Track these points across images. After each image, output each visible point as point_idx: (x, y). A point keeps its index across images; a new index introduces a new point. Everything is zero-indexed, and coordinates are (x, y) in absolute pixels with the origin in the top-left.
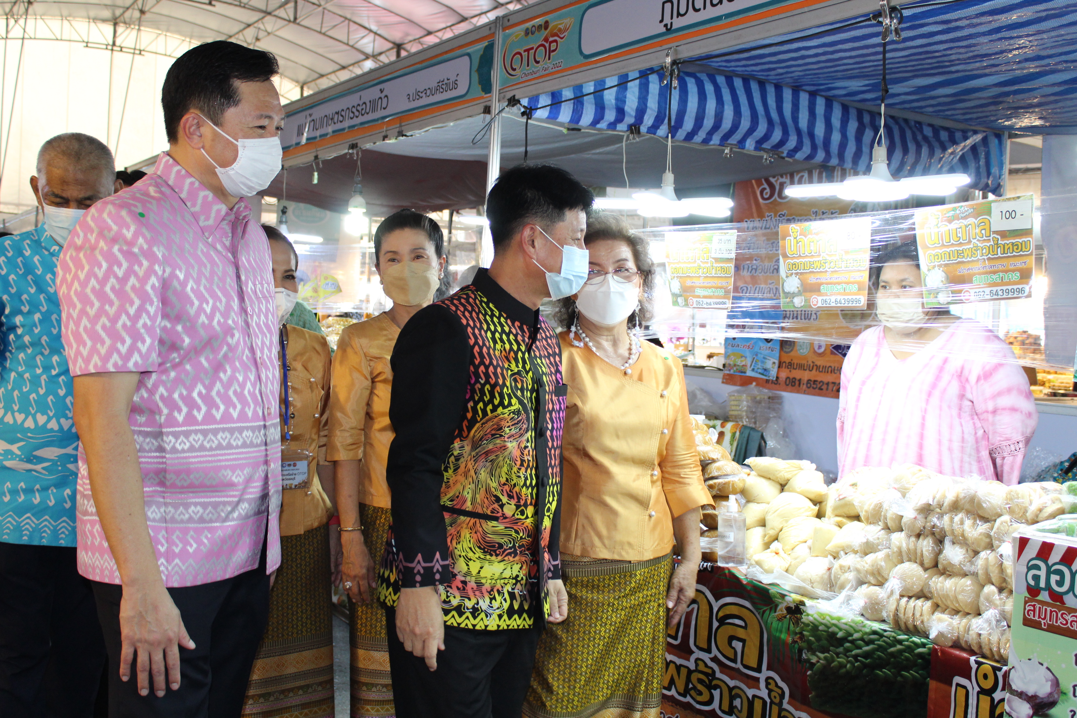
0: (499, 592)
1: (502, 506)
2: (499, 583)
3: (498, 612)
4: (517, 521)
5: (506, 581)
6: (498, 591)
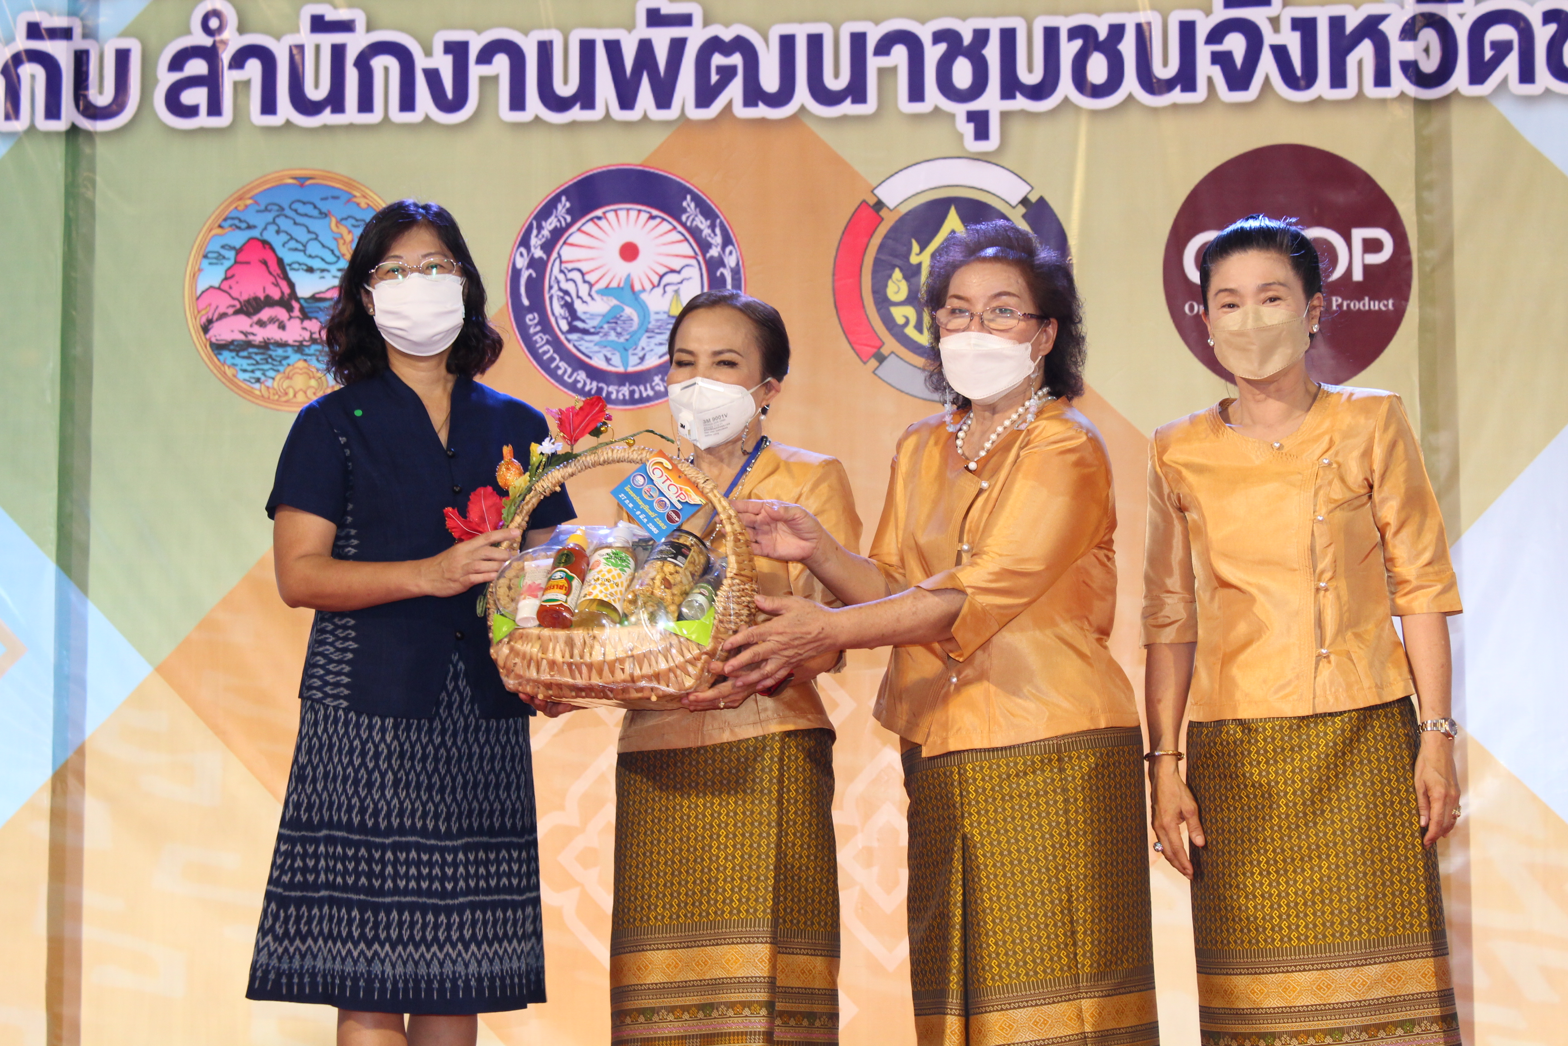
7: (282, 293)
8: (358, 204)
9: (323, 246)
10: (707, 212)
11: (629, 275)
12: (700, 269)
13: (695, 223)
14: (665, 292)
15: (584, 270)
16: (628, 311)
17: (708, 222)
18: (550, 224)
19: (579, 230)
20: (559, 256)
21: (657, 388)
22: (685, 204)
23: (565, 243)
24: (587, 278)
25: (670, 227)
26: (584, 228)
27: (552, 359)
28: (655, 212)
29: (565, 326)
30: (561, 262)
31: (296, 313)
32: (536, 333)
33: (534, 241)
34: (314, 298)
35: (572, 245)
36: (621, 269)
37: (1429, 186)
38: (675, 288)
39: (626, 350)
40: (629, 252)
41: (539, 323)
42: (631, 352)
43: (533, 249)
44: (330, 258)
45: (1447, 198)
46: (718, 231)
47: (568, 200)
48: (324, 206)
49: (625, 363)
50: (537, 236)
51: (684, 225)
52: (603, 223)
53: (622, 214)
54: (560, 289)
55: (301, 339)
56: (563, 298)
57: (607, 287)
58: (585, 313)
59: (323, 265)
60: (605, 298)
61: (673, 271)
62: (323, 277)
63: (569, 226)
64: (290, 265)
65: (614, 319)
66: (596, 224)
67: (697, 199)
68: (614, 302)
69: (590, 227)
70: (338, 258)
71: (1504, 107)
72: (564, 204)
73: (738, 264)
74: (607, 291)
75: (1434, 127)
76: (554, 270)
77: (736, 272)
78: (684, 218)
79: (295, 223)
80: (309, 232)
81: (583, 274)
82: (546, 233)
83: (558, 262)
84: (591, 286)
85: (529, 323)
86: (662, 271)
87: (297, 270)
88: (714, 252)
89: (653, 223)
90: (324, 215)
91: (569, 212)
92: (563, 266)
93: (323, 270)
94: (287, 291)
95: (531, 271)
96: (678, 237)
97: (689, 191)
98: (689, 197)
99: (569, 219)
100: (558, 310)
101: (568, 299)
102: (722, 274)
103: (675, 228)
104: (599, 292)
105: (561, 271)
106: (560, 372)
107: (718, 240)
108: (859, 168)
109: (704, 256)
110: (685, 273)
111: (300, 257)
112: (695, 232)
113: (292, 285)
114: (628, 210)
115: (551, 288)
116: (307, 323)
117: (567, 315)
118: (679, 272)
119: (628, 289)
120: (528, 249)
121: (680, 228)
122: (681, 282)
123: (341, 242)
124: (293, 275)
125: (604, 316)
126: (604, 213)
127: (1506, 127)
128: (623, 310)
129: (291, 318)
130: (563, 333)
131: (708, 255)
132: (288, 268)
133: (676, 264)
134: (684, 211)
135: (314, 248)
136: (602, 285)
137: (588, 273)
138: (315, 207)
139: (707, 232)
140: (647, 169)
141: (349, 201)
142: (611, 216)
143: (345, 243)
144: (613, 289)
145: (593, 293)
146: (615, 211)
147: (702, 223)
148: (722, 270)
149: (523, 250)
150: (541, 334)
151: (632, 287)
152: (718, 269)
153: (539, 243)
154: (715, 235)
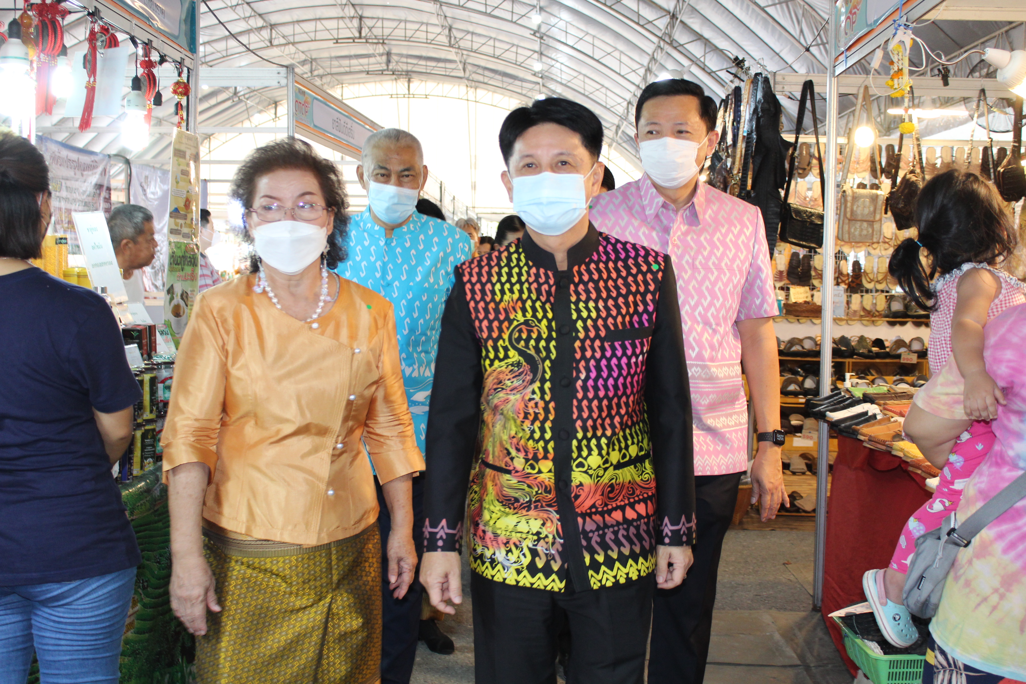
0: (517, 547)
1: (512, 459)
2: (515, 537)
3: (516, 566)
4: (528, 475)
5: (524, 536)
6: (515, 544)
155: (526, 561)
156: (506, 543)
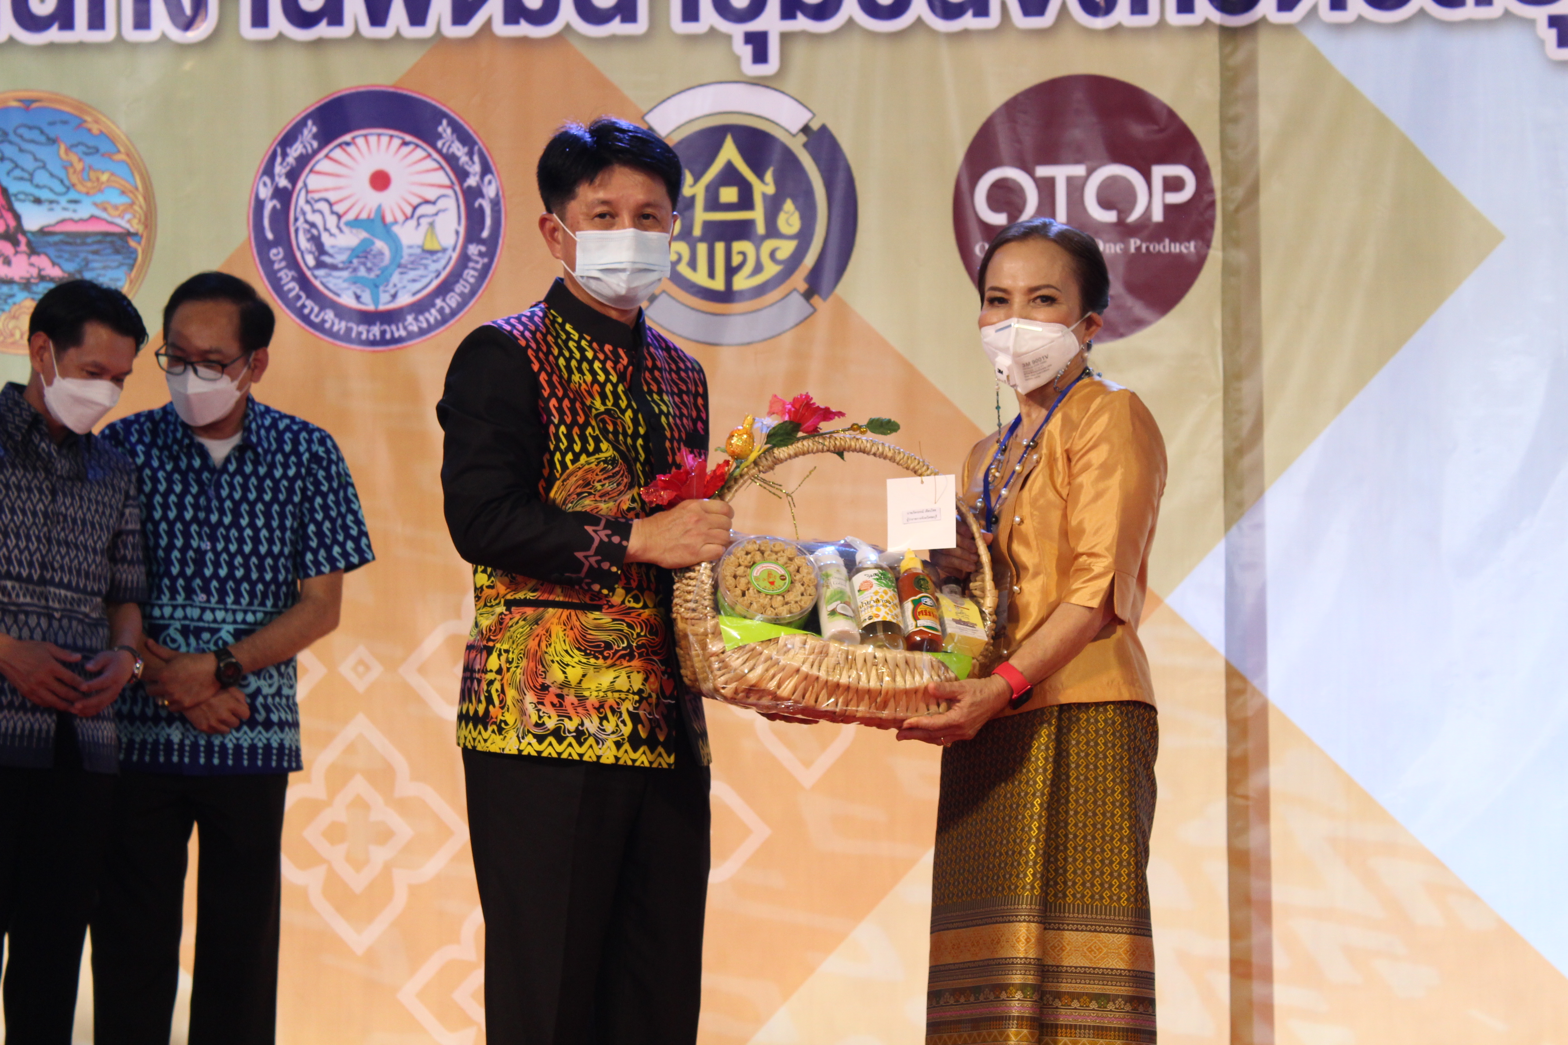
7: (8, 226)
8: (89, 130)
9: (52, 175)
10: (465, 137)
11: (380, 207)
12: (457, 200)
13: (451, 150)
14: (418, 224)
15: (332, 199)
16: (379, 245)
17: (466, 149)
18: (295, 151)
19: (327, 156)
20: (305, 185)
21: (410, 328)
22: (440, 129)
23: (311, 171)
24: (336, 208)
25: (424, 154)
26: (332, 155)
27: (298, 297)
28: (408, 138)
29: (311, 261)
30: (307, 192)
31: (23, 247)
32: (280, 270)
33: (279, 169)
34: (43, 232)
35: (319, 173)
36: (372, 199)
37: (1235, 120)
38: (429, 220)
39: (377, 286)
40: (380, 181)
41: (284, 259)
42: (381, 288)
43: (277, 178)
44: (60, 188)
45: (1253, 131)
46: (476, 158)
47: (314, 123)
48: (52, 132)
49: (376, 300)
50: (281, 164)
51: (439, 152)
52: (351, 149)
53: (373, 140)
54: (306, 221)
55: (27, 275)
56: (309, 231)
57: (356, 219)
58: (333, 247)
59: (52, 196)
60: (354, 231)
61: (427, 202)
62: (51, 210)
63: (315, 152)
64: (16, 195)
65: (363, 253)
66: (345, 151)
67: (454, 124)
68: (363, 235)
69: (338, 154)
70: (68, 189)
71: (1314, 36)
72: (311, 128)
73: (497, 195)
74: (356, 223)
75: (1239, 57)
76: (300, 201)
77: (496, 204)
78: (439, 144)
79: (21, 150)
80: (36, 159)
81: (331, 205)
82: (290, 160)
83: (303, 193)
84: (339, 217)
85: (273, 258)
86: (416, 201)
87: (23, 201)
88: (472, 181)
89: (406, 150)
90: (52, 141)
91: (315, 137)
92: (310, 196)
93: (51, 202)
94: (12, 223)
95: (275, 202)
96: (435, 165)
97: (445, 115)
98: (445, 122)
99: (315, 144)
100: (304, 243)
101: (315, 232)
102: (481, 206)
103: (429, 155)
104: (348, 224)
105: (308, 202)
106: (306, 311)
107: (476, 168)
108: (629, 93)
109: (461, 184)
110: (441, 204)
111: (27, 187)
112: (451, 160)
113: (17, 217)
114: (379, 135)
115: (296, 220)
116: (34, 259)
117: (314, 249)
118: (434, 203)
119: (379, 223)
120: (272, 176)
121: (435, 155)
122: (436, 214)
123: (71, 171)
124: (19, 207)
125: (353, 250)
126: (353, 138)
127: (1315, 56)
128: (373, 243)
129: (16, 253)
130: (309, 268)
131: (466, 185)
132: (13, 199)
133: (431, 194)
134: (440, 136)
135: (41, 177)
136: (351, 216)
137: (337, 202)
138: (42, 132)
139: (464, 159)
140: (399, 91)
141: (79, 126)
142: (360, 141)
143: (75, 172)
144: (362, 221)
145: (342, 225)
146: (366, 136)
147: (459, 150)
148: (480, 201)
149: (266, 179)
150: (286, 271)
151: (383, 218)
152: (475, 199)
153: (284, 171)
154: (473, 162)
155: (627, 730)
156: (600, 708)
